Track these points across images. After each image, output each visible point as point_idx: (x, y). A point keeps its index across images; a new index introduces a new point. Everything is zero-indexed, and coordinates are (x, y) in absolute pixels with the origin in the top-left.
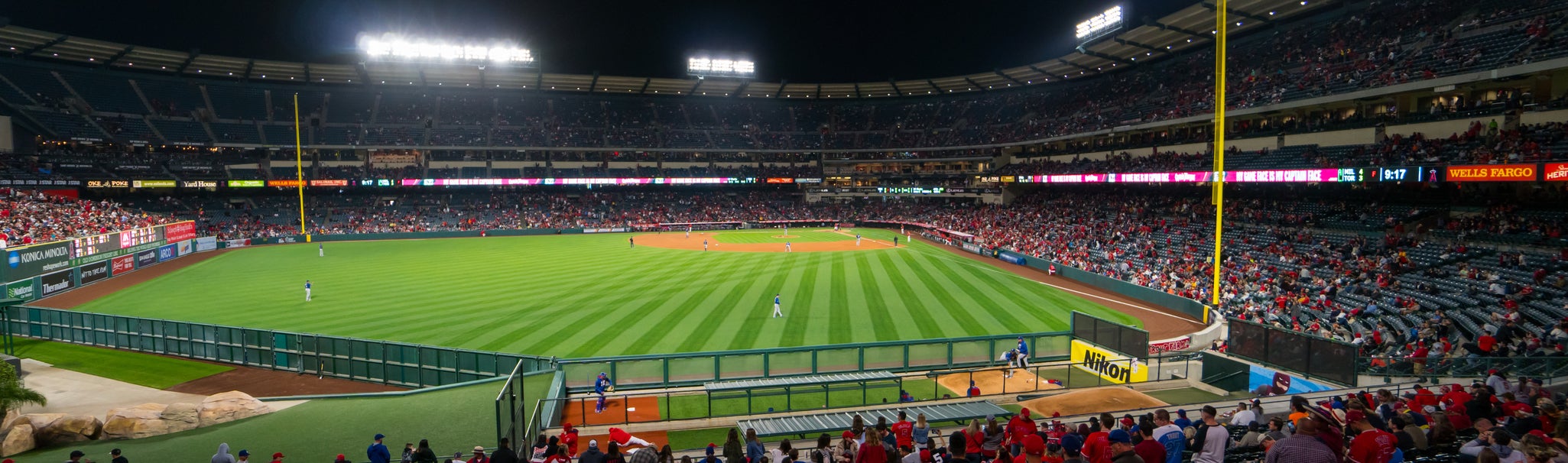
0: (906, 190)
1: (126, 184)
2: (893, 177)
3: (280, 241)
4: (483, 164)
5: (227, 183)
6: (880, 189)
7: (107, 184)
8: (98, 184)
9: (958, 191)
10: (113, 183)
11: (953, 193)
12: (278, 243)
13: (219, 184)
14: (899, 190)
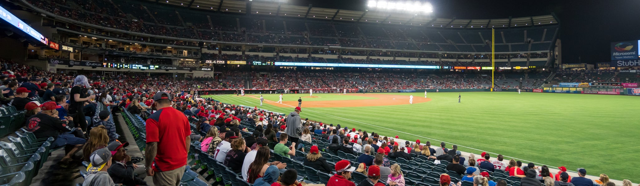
0: (127, 66)
2: (115, 54)
6: (105, 64)
9: (171, 68)
11: (167, 70)
14: (121, 66)
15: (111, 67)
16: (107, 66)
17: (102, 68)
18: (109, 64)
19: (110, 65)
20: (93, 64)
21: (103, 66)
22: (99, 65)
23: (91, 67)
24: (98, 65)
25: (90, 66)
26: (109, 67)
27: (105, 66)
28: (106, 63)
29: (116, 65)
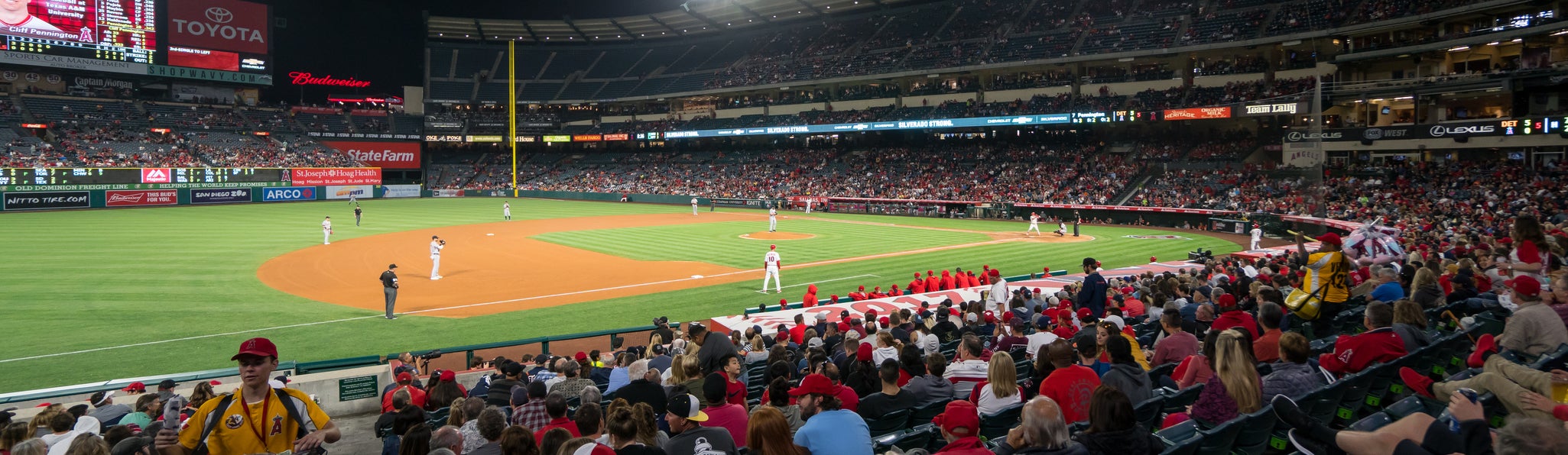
1: (460, 138)
3: (493, 194)
4: (760, 111)
5: (542, 139)
6: (1509, 124)
7: (443, 138)
8: (435, 138)
10: (448, 137)
12: (490, 196)
13: (536, 139)
15: (1536, 131)
16: (1519, 130)
17: (1502, 140)
18: (1528, 122)
19: (1532, 127)
20: (1457, 131)
21: (1500, 131)
22: (1482, 131)
23: (1452, 140)
24: (1478, 129)
25: (1446, 136)
26: (1527, 131)
27: (1510, 131)
28: (1515, 122)
29: (1555, 125)
